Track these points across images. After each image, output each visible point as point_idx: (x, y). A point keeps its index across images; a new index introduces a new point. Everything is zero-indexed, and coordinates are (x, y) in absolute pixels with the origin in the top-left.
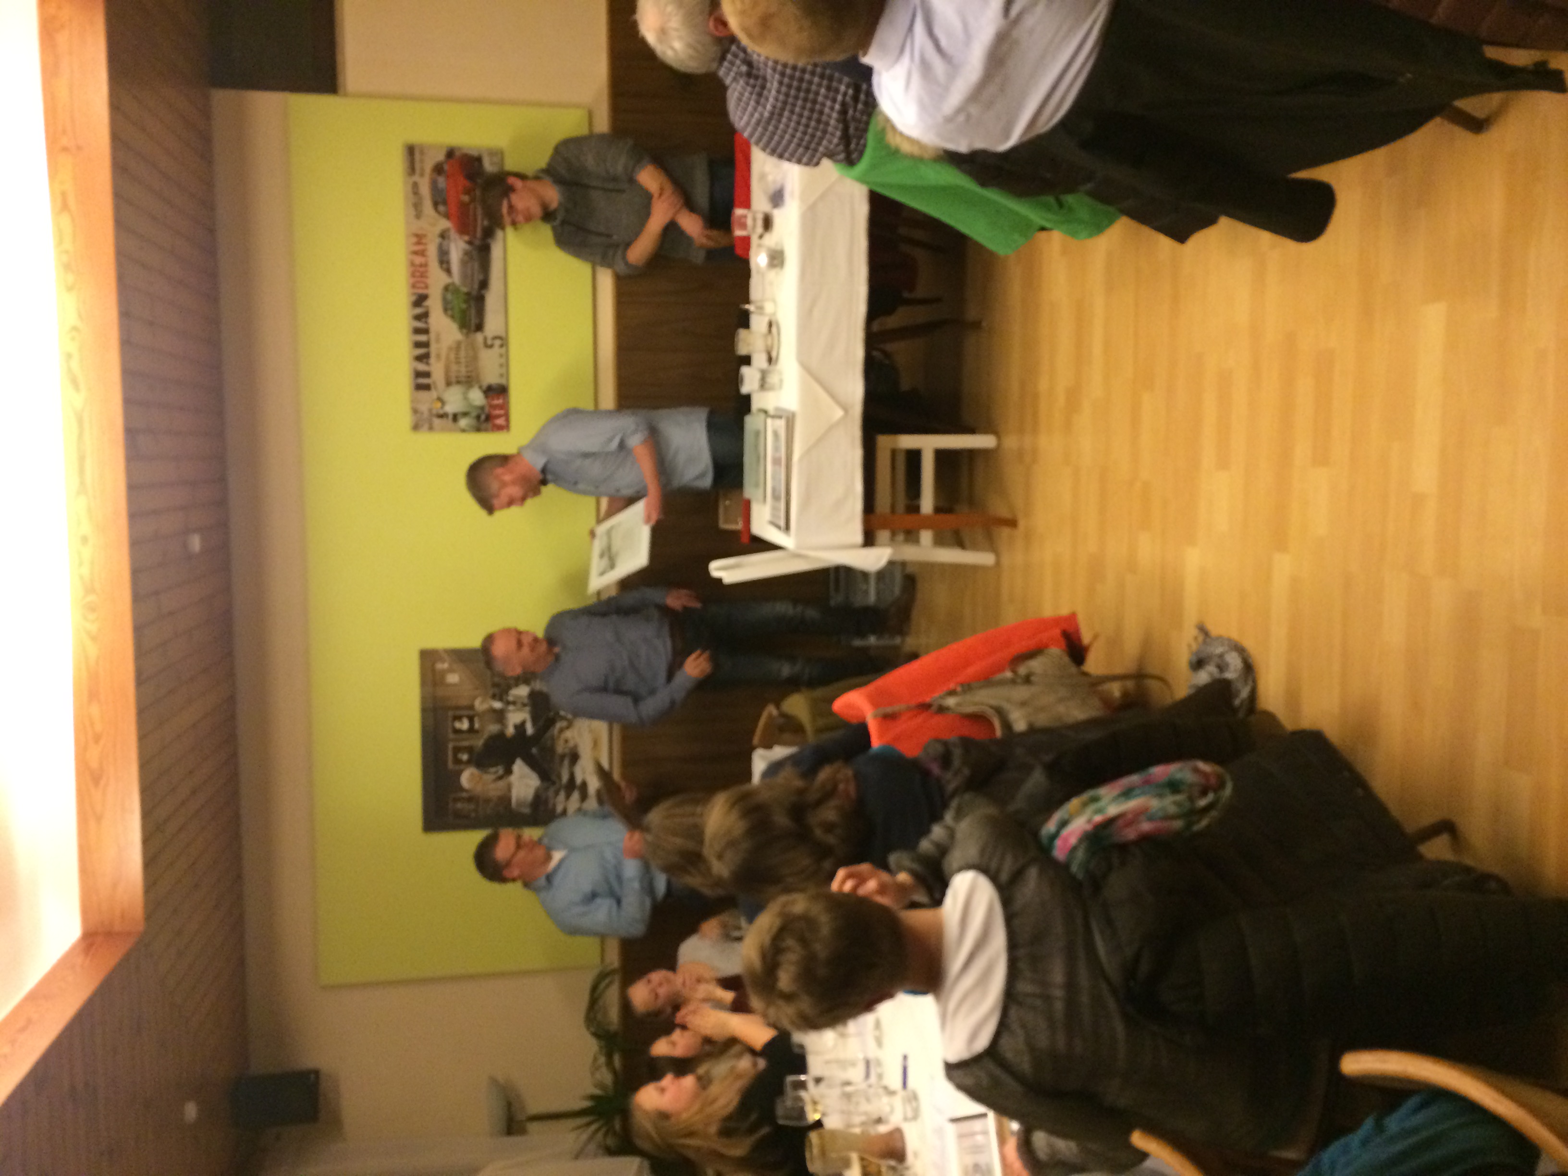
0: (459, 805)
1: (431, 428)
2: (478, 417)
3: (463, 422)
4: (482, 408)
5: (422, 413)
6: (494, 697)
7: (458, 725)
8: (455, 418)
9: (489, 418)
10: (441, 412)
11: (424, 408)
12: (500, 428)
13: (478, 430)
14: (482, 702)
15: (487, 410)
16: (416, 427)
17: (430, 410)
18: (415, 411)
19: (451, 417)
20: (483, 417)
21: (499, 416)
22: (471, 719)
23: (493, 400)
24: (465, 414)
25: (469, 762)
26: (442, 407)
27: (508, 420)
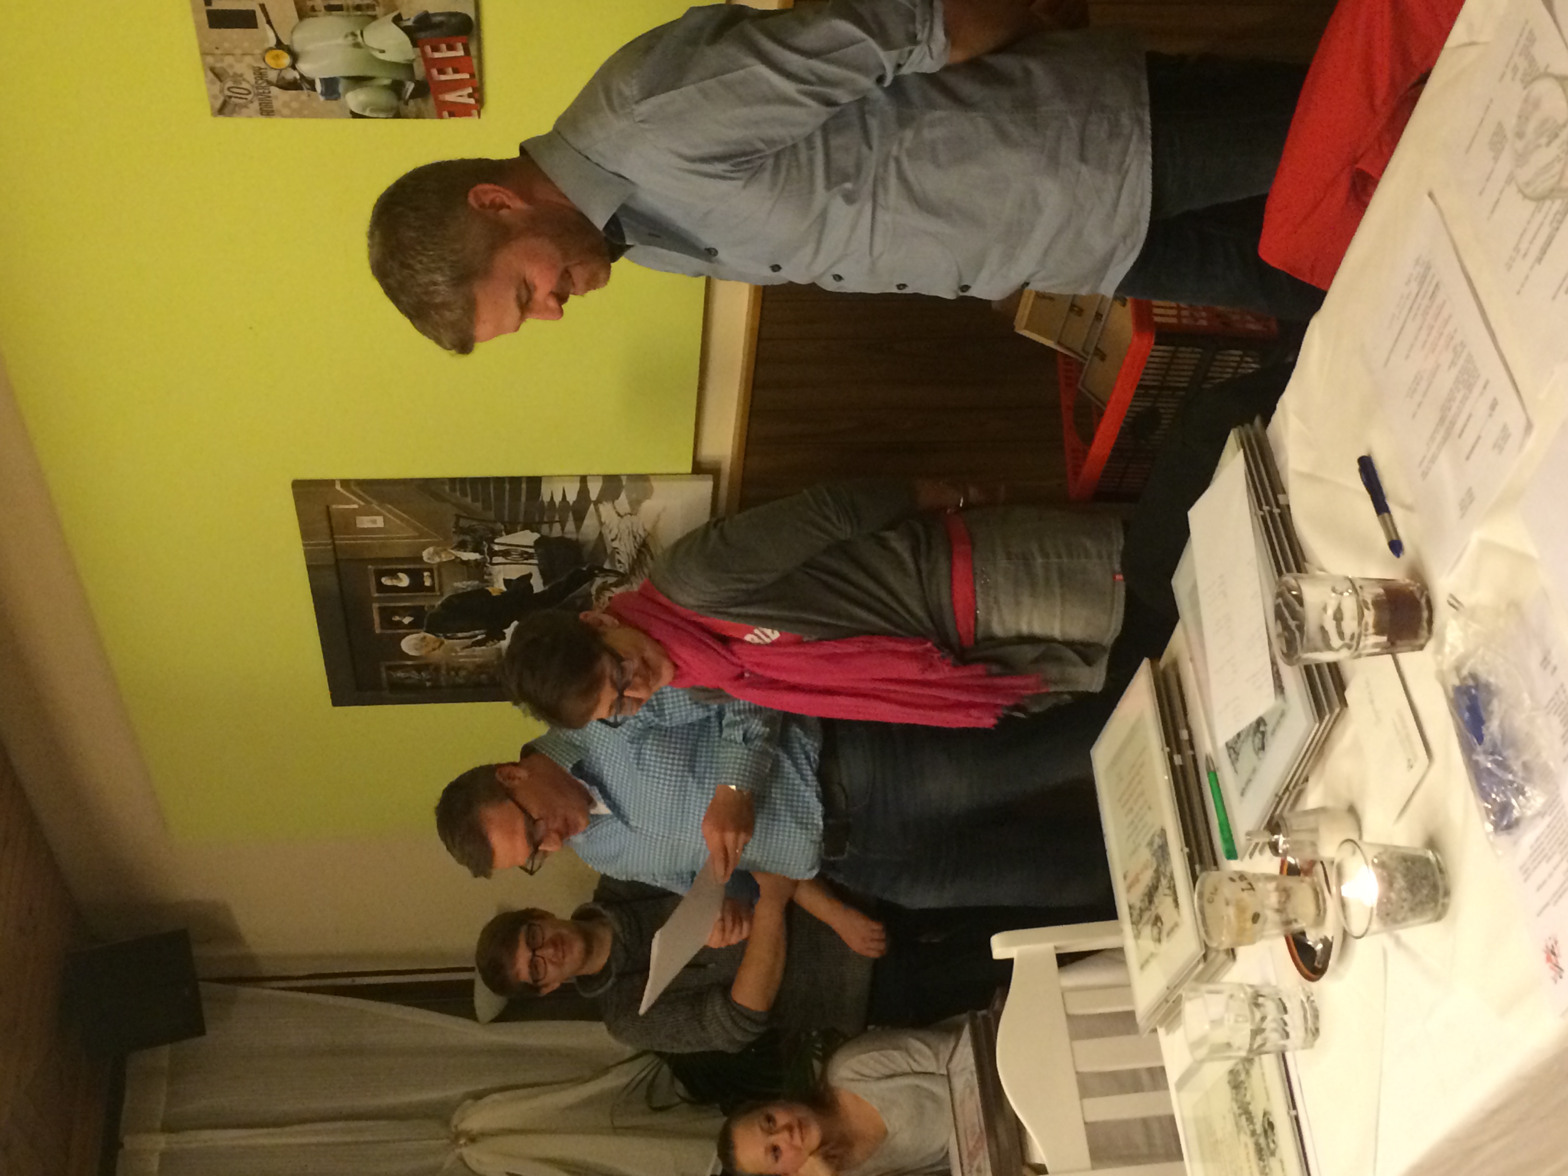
0: (400, 674)
1: (267, 111)
2: (396, 88)
3: (354, 99)
4: (408, 67)
5: (238, 78)
6: (462, 546)
7: (387, 581)
8: (331, 87)
9: (423, 90)
10: (292, 75)
11: (244, 68)
12: (457, 111)
13: (398, 115)
14: (437, 553)
15: (420, 71)
16: (223, 109)
17: (260, 73)
18: (218, 75)
19: (319, 87)
20: (410, 87)
21: (456, 85)
22: (416, 575)
23: (435, 49)
24: (358, 81)
25: (415, 626)
26: (293, 67)
27: (479, 95)
